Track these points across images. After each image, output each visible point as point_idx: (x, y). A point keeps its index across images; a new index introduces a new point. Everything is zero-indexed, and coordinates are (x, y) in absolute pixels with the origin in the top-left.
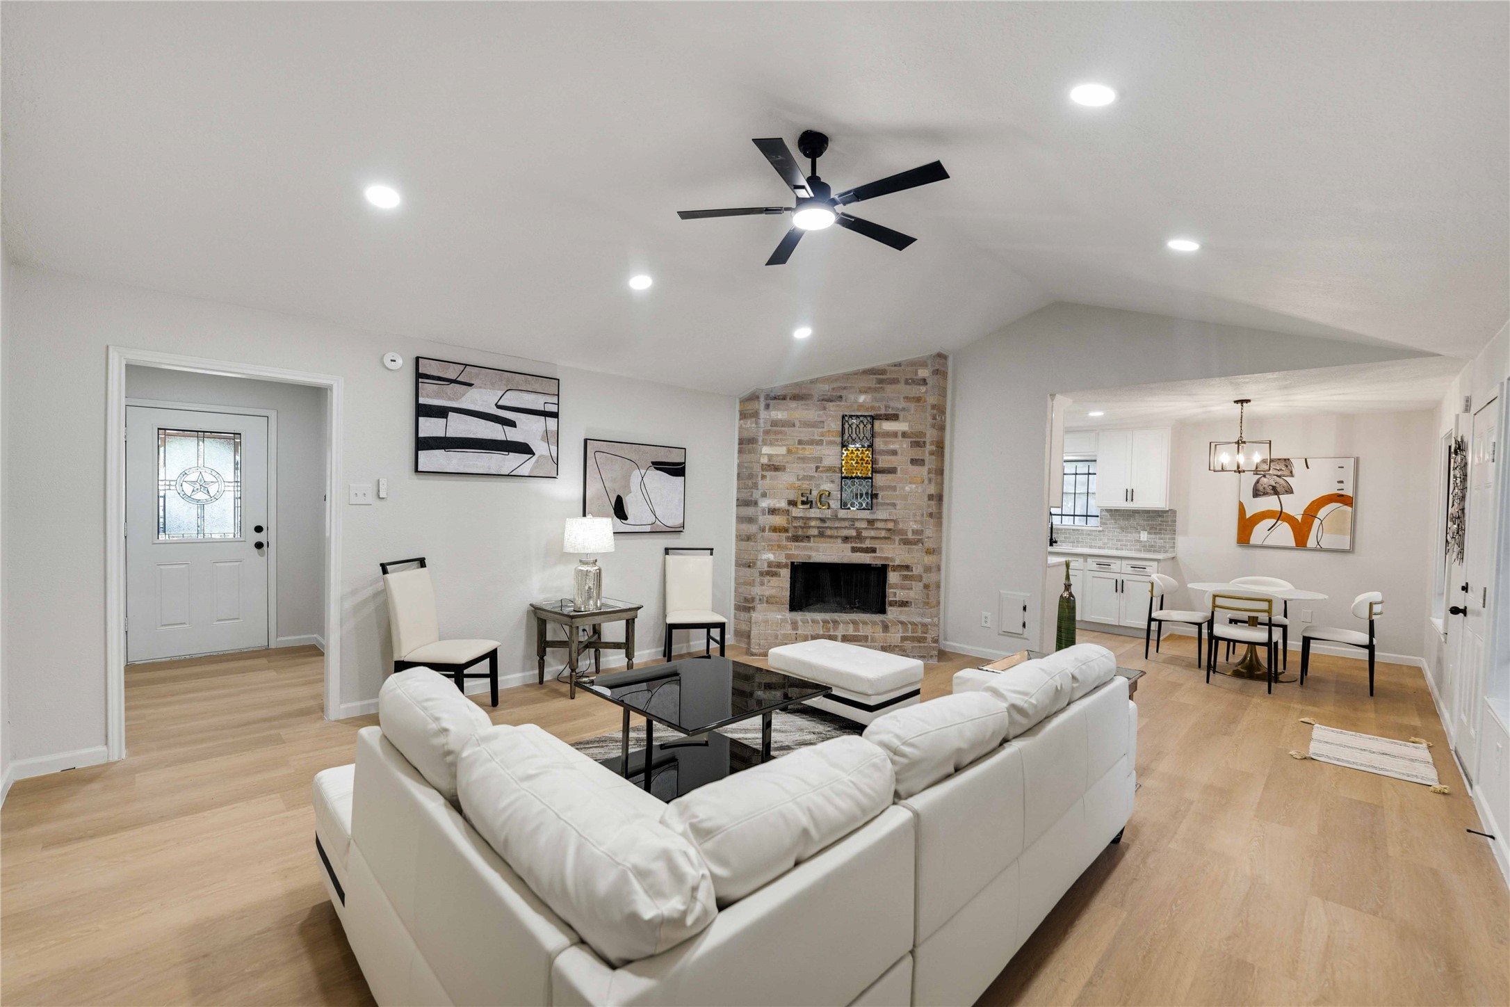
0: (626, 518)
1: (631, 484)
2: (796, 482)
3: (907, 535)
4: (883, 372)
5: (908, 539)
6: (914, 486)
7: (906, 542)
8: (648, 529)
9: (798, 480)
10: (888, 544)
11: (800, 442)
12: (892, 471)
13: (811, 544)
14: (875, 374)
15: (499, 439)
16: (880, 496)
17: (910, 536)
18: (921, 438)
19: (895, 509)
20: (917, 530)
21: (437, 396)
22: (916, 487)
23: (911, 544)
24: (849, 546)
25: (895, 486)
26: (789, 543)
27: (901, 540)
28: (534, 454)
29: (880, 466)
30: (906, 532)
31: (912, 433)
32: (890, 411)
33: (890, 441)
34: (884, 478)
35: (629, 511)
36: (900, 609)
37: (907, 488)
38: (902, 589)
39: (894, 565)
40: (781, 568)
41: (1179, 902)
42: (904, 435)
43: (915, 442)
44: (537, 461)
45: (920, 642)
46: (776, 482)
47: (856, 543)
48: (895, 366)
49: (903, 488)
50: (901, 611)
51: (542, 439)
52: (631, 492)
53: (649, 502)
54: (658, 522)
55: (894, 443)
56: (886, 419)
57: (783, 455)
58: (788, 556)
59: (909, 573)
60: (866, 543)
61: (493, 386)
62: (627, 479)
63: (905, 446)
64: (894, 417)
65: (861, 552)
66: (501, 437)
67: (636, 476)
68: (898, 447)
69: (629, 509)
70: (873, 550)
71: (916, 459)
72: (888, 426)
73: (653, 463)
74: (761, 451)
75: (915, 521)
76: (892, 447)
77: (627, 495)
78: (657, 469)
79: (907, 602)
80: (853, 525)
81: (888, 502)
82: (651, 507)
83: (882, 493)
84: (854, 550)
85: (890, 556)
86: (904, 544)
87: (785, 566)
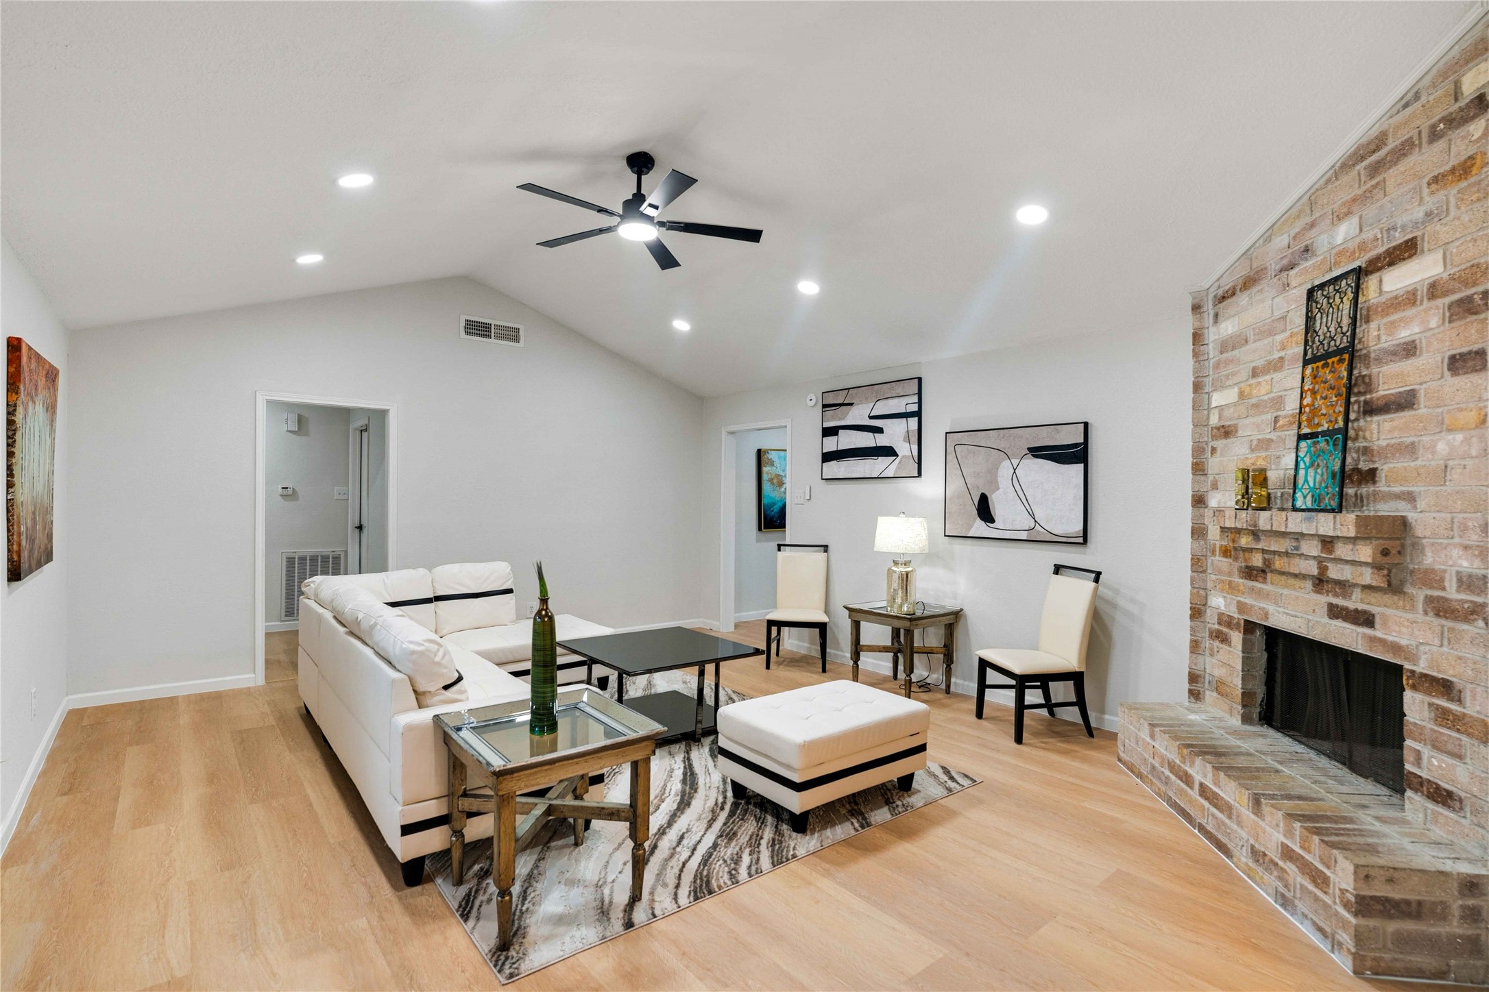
0: (993, 521)
1: (999, 479)
2: (1250, 456)
3: (1444, 589)
4: (1380, 141)
5: (1446, 599)
6: (1459, 437)
7: (1441, 608)
8: (1024, 536)
9: (1252, 451)
10: (1397, 608)
11: (1255, 373)
12: (1405, 402)
13: (1267, 587)
14: (1363, 158)
15: (871, 446)
16: (1382, 476)
17: (1452, 592)
18: (1475, 284)
19: (1415, 507)
20: (1470, 576)
21: (833, 419)
22: (1467, 441)
23: (1456, 619)
24: (1324, 599)
25: (1413, 443)
26: (1241, 581)
27: (1429, 600)
28: (897, 456)
29: (1381, 393)
30: (1442, 580)
31: (1452, 278)
32: (1399, 238)
33: (1401, 320)
34: (1387, 426)
35: (997, 511)
36: (1431, 805)
37: (1442, 447)
38: (1435, 747)
39: (1413, 672)
40: (1232, 629)
41: (305, 875)
42: (1435, 290)
43: (1460, 302)
44: (900, 462)
45: (1314, 881)
46: (1225, 459)
47: (1336, 595)
48: (1406, 106)
49: (1432, 449)
50: (1436, 815)
51: (904, 440)
52: (998, 489)
53: (1025, 501)
54: (1038, 527)
55: (1407, 322)
56: (1391, 264)
57: (1235, 404)
58: (1241, 607)
59: (1453, 707)
60: (1354, 597)
61: (867, 400)
62: (993, 472)
63: (1433, 323)
64: (1407, 250)
65: (1345, 619)
66: (872, 444)
67: (1005, 469)
68: (1417, 330)
69: (998, 507)
70: (1366, 619)
71: (1462, 355)
72: (1396, 280)
73: (1030, 449)
74: (1209, 404)
75: (1466, 548)
76: (1404, 334)
77: (994, 491)
78: (1036, 456)
79: (1450, 794)
80: (1297, 548)
81: (1397, 489)
82: (1029, 510)
83: (1385, 467)
84: (1335, 612)
85: (1403, 642)
86: (1437, 615)
87: (1237, 626)
